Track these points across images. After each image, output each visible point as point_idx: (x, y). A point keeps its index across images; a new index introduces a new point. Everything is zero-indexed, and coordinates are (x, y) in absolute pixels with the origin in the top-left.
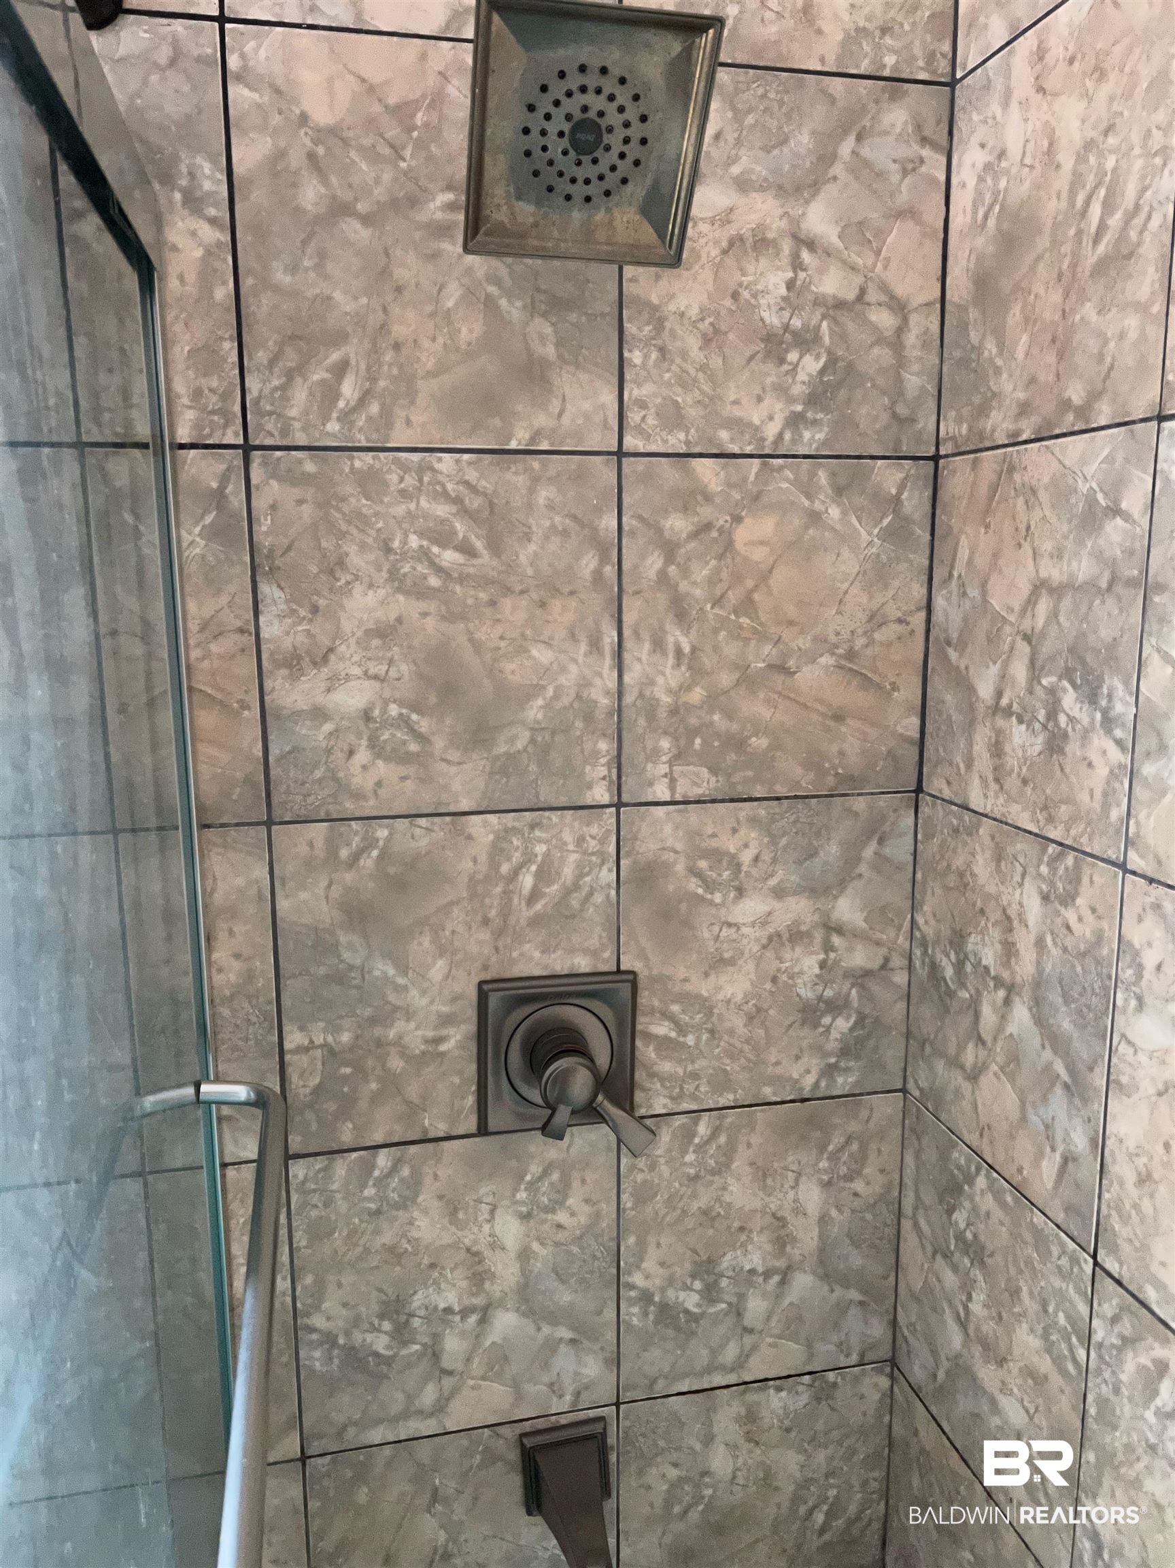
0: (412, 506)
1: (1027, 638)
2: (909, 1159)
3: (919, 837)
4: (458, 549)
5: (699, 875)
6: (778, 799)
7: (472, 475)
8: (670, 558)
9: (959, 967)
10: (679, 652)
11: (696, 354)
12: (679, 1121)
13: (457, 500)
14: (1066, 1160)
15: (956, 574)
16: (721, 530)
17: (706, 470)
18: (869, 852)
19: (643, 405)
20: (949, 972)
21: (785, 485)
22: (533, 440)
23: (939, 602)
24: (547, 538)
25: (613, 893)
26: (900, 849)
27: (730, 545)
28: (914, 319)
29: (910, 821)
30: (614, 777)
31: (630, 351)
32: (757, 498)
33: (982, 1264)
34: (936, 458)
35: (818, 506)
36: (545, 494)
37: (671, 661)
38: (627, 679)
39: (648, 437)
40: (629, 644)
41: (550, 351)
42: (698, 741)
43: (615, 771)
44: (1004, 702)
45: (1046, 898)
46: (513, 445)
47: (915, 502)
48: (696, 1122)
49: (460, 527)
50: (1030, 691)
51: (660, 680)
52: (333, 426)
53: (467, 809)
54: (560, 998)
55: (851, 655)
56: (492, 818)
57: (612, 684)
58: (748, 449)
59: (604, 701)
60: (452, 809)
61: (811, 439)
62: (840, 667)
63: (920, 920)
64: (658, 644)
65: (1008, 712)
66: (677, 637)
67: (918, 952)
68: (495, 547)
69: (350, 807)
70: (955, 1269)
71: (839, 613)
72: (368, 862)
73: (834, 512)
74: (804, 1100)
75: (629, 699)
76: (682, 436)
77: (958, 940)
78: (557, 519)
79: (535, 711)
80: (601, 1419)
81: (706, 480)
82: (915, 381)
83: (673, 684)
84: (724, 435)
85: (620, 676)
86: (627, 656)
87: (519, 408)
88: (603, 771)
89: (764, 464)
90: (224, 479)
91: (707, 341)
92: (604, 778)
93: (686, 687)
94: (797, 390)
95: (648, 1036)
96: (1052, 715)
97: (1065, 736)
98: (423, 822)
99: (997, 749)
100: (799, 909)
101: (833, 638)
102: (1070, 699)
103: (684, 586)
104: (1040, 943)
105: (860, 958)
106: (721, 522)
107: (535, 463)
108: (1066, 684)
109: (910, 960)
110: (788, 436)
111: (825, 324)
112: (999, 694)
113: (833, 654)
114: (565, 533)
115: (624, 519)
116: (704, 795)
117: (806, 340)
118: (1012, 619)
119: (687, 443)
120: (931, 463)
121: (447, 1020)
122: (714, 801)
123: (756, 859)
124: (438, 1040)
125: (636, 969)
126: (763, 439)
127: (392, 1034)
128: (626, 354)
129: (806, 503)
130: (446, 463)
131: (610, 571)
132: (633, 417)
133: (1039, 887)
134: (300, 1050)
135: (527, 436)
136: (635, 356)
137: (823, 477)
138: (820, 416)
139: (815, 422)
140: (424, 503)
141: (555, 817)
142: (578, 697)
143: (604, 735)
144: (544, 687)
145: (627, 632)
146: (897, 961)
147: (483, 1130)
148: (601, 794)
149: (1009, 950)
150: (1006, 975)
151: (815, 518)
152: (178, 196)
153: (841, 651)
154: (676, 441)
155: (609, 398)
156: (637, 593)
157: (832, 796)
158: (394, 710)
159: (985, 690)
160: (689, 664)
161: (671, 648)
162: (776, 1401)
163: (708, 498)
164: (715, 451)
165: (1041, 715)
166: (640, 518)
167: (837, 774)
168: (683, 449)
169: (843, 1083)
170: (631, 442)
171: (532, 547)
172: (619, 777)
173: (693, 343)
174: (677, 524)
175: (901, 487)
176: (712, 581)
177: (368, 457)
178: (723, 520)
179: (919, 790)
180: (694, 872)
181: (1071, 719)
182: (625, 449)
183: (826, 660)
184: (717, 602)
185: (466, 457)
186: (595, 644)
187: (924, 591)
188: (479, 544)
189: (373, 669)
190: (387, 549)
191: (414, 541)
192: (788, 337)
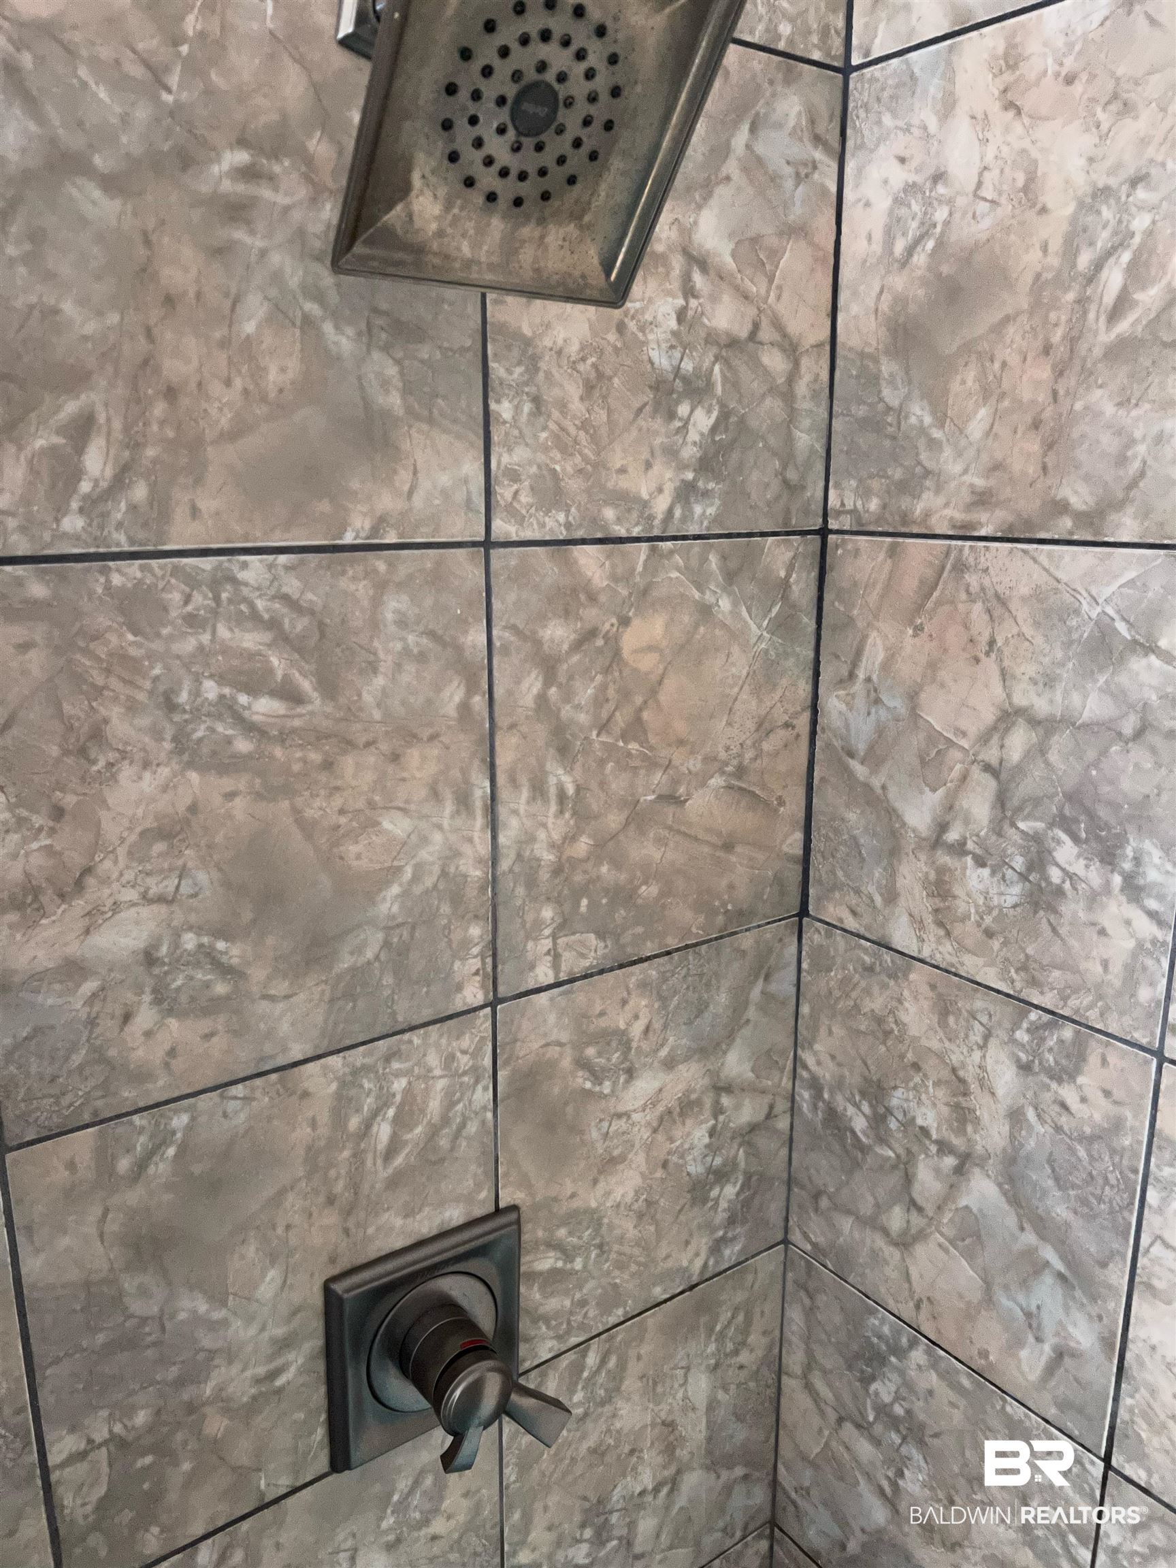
0: (206, 638)
1: (991, 771)
3: (805, 966)
4: (275, 693)
5: (585, 1065)
6: (668, 953)
7: (292, 585)
8: (550, 677)
9: (878, 1120)
10: (562, 796)
11: (577, 406)
12: (565, 1361)
13: (273, 624)
14: (1060, 1354)
15: (862, 676)
16: (606, 637)
17: (589, 559)
18: (756, 993)
19: (514, 476)
20: (859, 1124)
21: (675, 574)
22: (375, 531)
23: (832, 703)
24: (398, 666)
25: (489, 1115)
27: (617, 653)
28: (805, 362)
29: (793, 948)
30: (489, 969)
31: (498, 401)
32: (645, 592)
33: (921, 1443)
35: (709, 598)
36: (394, 604)
37: (553, 807)
38: (502, 839)
39: (521, 521)
40: (504, 793)
41: (394, 401)
42: (584, 902)
43: (489, 960)
44: (952, 837)
45: (1024, 1067)
46: (348, 539)
47: (802, 586)
48: (584, 1356)
49: (277, 663)
50: (998, 832)
51: (542, 835)
52: (73, 523)
53: (300, 1057)
54: (433, 1271)
55: (741, 771)
56: (335, 1061)
57: (484, 849)
58: (636, 531)
59: (476, 873)
60: (281, 1061)
61: (703, 514)
62: (729, 787)
63: (808, 1057)
64: (538, 789)
65: (958, 850)
66: (561, 777)
67: (805, 1095)
68: (329, 687)
69: (129, 1095)
70: (877, 1442)
71: (729, 724)
72: (161, 1167)
73: (725, 604)
74: (692, 1288)
75: (504, 865)
76: (561, 517)
77: (874, 1091)
78: (411, 639)
79: (389, 903)
81: (590, 574)
82: (806, 440)
83: (556, 836)
84: (609, 513)
85: (494, 837)
86: (502, 811)
87: (355, 484)
88: (475, 964)
89: (653, 550)
91: (589, 387)
92: (477, 973)
93: (571, 838)
94: (689, 452)
95: (533, 1276)
96: (1037, 865)
97: (1059, 892)
98: (238, 1090)
99: (940, 888)
100: (690, 1075)
101: (723, 755)
102: (1066, 852)
103: (567, 711)
104: (1016, 1118)
105: (747, 1112)
106: (607, 626)
107: (379, 563)
108: (1060, 834)
109: (793, 1101)
110: (678, 513)
111: (717, 368)
112: (942, 827)
113: (723, 773)
114: (422, 658)
115: (495, 632)
116: (591, 967)
117: (696, 389)
118: (964, 743)
119: (568, 526)
120: (818, 538)
121: (284, 1344)
122: (601, 972)
123: (647, 1030)
124: (273, 1375)
125: (517, 1202)
126: (651, 518)
127: (208, 1390)
128: (493, 406)
129: (697, 595)
130: (253, 570)
131: (479, 702)
132: (504, 492)
133: (1014, 1054)
134: (71, 1459)
135: (367, 525)
136: (503, 409)
137: (714, 560)
138: (711, 485)
139: (706, 494)
140: (223, 632)
141: (416, 1038)
142: (444, 874)
143: (476, 917)
144: (399, 869)
145: (501, 779)
146: (782, 1105)
147: (338, 1464)
148: (473, 994)
149: (963, 1116)
150: (957, 1141)
151: (706, 611)
153: (729, 769)
154: (554, 524)
155: (472, 468)
156: (512, 726)
157: (721, 937)
158: (190, 941)
159: (917, 819)
160: (573, 808)
161: (553, 791)
163: (592, 598)
164: (599, 535)
165: (1018, 862)
166: (514, 628)
167: (727, 911)
168: (562, 534)
169: (730, 1253)
170: (500, 528)
171: (380, 681)
172: (495, 967)
173: (573, 391)
174: (557, 633)
175: (790, 569)
176: (599, 700)
177: (134, 568)
178: (609, 624)
179: (803, 912)
180: (583, 1064)
181: (1070, 876)
182: (493, 538)
183: (717, 781)
184: (603, 727)
185: (283, 559)
186: (463, 801)
187: (809, 688)
188: (306, 685)
189: (155, 886)
190: (170, 706)
191: (211, 690)
192: (678, 384)
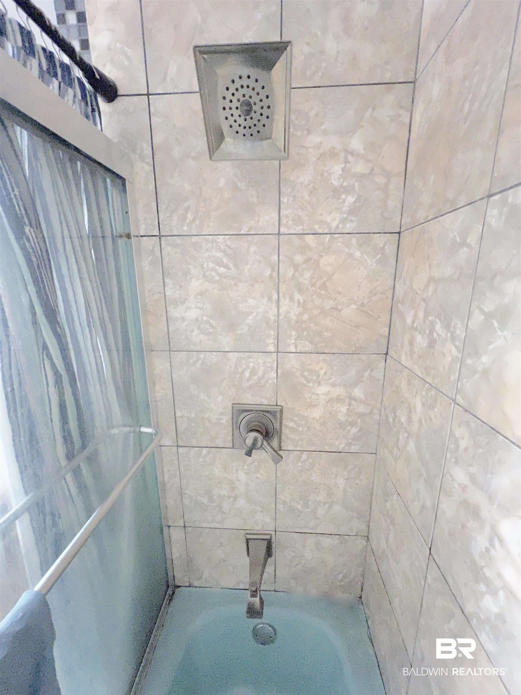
0: (210, 254)
1: (424, 300)
2: (376, 477)
3: (386, 370)
4: (224, 267)
5: (305, 377)
6: (334, 354)
7: (229, 243)
8: (296, 270)
9: (394, 419)
10: (299, 302)
11: (307, 198)
12: (296, 453)
13: (224, 252)
15: (403, 276)
16: (315, 260)
17: (310, 240)
18: (367, 374)
19: (287, 217)
20: (391, 420)
21: (339, 244)
22: (249, 231)
23: (397, 286)
24: (254, 264)
25: (275, 380)
26: (379, 374)
27: (318, 265)
28: (393, 179)
29: (383, 364)
30: (276, 343)
31: (283, 198)
32: (329, 248)
33: (393, 525)
34: (399, 233)
35: (352, 251)
36: (253, 249)
37: (296, 305)
38: (281, 311)
39: (288, 228)
40: (281, 299)
41: (255, 200)
42: (305, 333)
43: (276, 341)
44: (415, 325)
45: (423, 404)
46: (242, 232)
47: (390, 249)
48: (302, 454)
49: (225, 260)
50: (424, 322)
51: (292, 312)
52: (185, 228)
53: (227, 350)
54: (256, 412)
55: (363, 305)
56: (236, 354)
57: (276, 312)
58: (326, 231)
59: (273, 318)
60: (224, 350)
61: (349, 227)
62: (358, 309)
63: (385, 399)
64: (292, 299)
65: (416, 329)
66: (298, 296)
67: (383, 410)
68: (236, 266)
69: (192, 347)
70: (386, 521)
71: (358, 290)
72: (198, 365)
73: (358, 254)
74: (339, 452)
75: (281, 318)
76: (301, 227)
77: (394, 411)
78: (257, 257)
79: (250, 320)
80: (271, 534)
81: (310, 243)
82: (393, 203)
83: (297, 313)
84: (316, 226)
85: (278, 310)
86: (281, 303)
87: (244, 219)
88: (272, 341)
89: (331, 237)
90: (154, 247)
91: (311, 193)
92: (272, 343)
93: (301, 314)
94: (345, 209)
95: (287, 426)
96: (431, 332)
97: (435, 341)
98: (214, 353)
99: (411, 343)
100: (339, 391)
101: (356, 299)
102: (438, 327)
103: (301, 280)
104: (420, 421)
105: (362, 409)
106: (315, 257)
107: (250, 238)
108: (437, 320)
109: (380, 412)
110: (340, 226)
111: (356, 183)
112: (413, 322)
113: (356, 304)
114: (260, 262)
115: (280, 257)
116: (307, 351)
117: (349, 190)
118: (420, 292)
119: (303, 230)
120: (398, 235)
121: (222, 414)
122: (310, 353)
123: (325, 373)
124: (220, 419)
125: (283, 405)
126: (331, 228)
127: (206, 416)
128: (281, 199)
129: (347, 250)
130: (221, 239)
131: (275, 274)
132: (284, 221)
133: (421, 399)
134: (181, 417)
135: (247, 229)
136: (284, 200)
137: (354, 241)
138: (353, 218)
139: (351, 221)
140: (214, 252)
141: (256, 354)
142: (264, 316)
143: (272, 329)
144: (252, 313)
145: (281, 295)
146: (376, 411)
147: (233, 447)
148: (272, 348)
150: (408, 428)
151: (350, 255)
152: (137, 156)
153: (359, 304)
154: (299, 229)
155: (275, 215)
156: (284, 282)
157: (354, 354)
158: (205, 318)
159: (409, 321)
160: (302, 306)
161: (296, 301)
163: (310, 249)
164: (313, 232)
165: (427, 332)
166: (285, 256)
167: (356, 346)
168: (301, 232)
169: (353, 449)
170: (283, 230)
171: (249, 266)
172: (278, 343)
173: (306, 194)
174: (299, 258)
175: (385, 244)
176: (312, 278)
177: (196, 238)
179: (387, 354)
180: (302, 375)
181: (439, 335)
182: (280, 233)
183: (354, 306)
184: (313, 285)
185: (227, 237)
186: (270, 299)
187: (392, 282)
188: (231, 265)
189: (199, 305)
190: (203, 268)
191: (211, 265)
192: (342, 189)
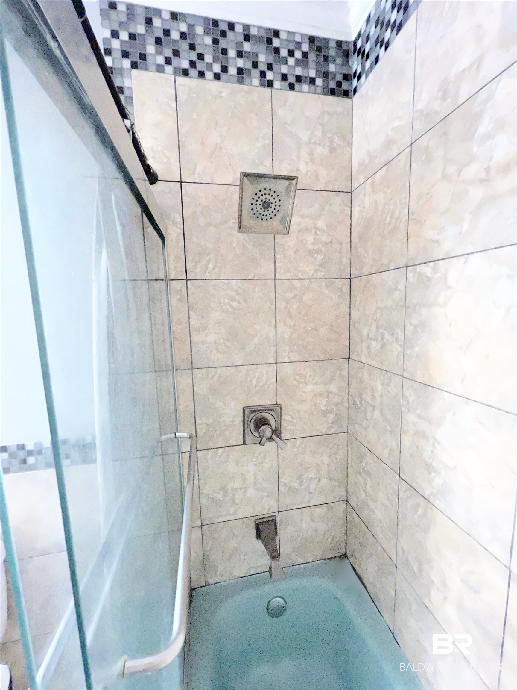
0: (226, 292)
1: (375, 321)
2: (349, 449)
3: (350, 370)
4: (237, 302)
5: (296, 380)
6: (315, 361)
7: (240, 285)
8: (287, 303)
9: (361, 401)
10: (290, 326)
11: (292, 255)
12: (292, 441)
13: (236, 291)
15: (356, 306)
16: (299, 297)
17: (296, 282)
18: (337, 374)
19: (280, 268)
20: (358, 403)
21: (314, 286)
22: (254, 277)
23: (352, 313)
24: (258, 299)
25: (275, 385)
26: (345, 373)
27: (302, 300)
28: (344, 246)
29: (347, 366)
32: (308, 289)
33: (370, 476)
34: (350, 279)
35: (323, 291)
36: (257, 289)
37: (288, 328)
38: (278, 332)
39: (281, 275)
40: (278, 324)
41: (258, 256)
42: (295, 347)
44: (370, 336)
45: (382, 384)
46: (249, 278)
47: (346, 289)
48: (296, 441)
49: (237, 297)
50: (376, 333)
51: (286, 332)
52: (207, 274)
53: (239, 365)
54: (262, 411)
55: (332, 325)
56: (245, 367)
57: (274, 334)
58: (306, 277)
59: (272, 338)
60: (236, 365)
61: (320, 275)
62: (329, 329)
63: (350, 390)
64: (285, 324)
65: (371, 339)
66: (290, 322)
67: (350, 398)
68: (245, 301)
69: (211, 364)
70: (362, 477)
71: (328, 316)
72: (215, 378)
73: (326, 292)
75: (278, 337)
77: (360, 395)
78: (260, 295)
79: (255, 340)
80: (275, 516)
81: (296, 285)
82: (345, 260)
83: (289, 333)
84: (300, 274)
85: (276, 332)
86: (278, 327)
87: (251, 269)
88: (272, 355)
89: (309, 281)
90: (182, 287)
91: (295, 252)
92: (273, 356)
93: (292, 334)
94: (317, 263)
95: (285, 420)
96: (382, 339)
97: (386, 344)
98: (228, 368)
99: (369, 348)
100: (320, 388)
101: (327, 322)
102: (387, 335)
103: (291, 310)
104: (382, 396)
105: (336, 399)
106: (299, 295)
107: (255, 282)
108: (386, 332)
109: (348, 400)
110: (315, 274)
111: (323, 248)
112: (368, 334)
113: (327, 326)
114: (262, 298)
115: (276, 294)
116: (297, 360)
117: (318, 252)
118: (371, 316)
119: (291, 276)
121: (235, 416)
122: (299, 362)
123: (310, 376)
124: (233, 421)
125: (281, 403)
126: (309, 275)
127: (222, 420)
128: (276, 256)
129: (320, 290)
130: (234, 282)
131: (273, 306)
132: (278, 271)
133: (381, 382)
134: (201, 424)
135: (253, 275)
136: (278, 256)
137: (323, 284)
138: (322, 269)
139: (321, 271)
140: (229, 292)
141: (261, 366)
142: (266, 337)
143: (272, 346)
144: (257, 335)
145: (277, 321)
146: (345, 400)
147: (244, 443)
148: (272, 360)
149: (374, 397)
150: (373, 404)
151: (322, 293)
152: (171, 222)
153: (329, 325)
154: (288, 276)
155: (272, 266)
156: (280, 312)
157: (328, 360)
158: (222, 341)
159: (365, 334)
160: (293, 328)
161: (288, 324)
162: (318, 511)
163: (296, 289)
164: (297, 278)
165: (380, 339)
166: (280, 294)
167: (329, 355)
168: (290, 278)
169: (333, 431)
170: (277, 276)
171: (254, 301)
172: (276, 356)
173: (292, 253)
174: (289, 295)
175: (342, 286)
176: (298, 308)
177: (215, 281)
179: (349, 358)
181: (387, 340)
184: (299, 314)
185: (239, 281)
186: (270, 324)
187: (349, 310)
188: (242, 301)
189: (217, 331)
190: (220, 302)
191: (226, 300)
192: (314, 251)
